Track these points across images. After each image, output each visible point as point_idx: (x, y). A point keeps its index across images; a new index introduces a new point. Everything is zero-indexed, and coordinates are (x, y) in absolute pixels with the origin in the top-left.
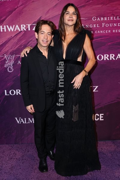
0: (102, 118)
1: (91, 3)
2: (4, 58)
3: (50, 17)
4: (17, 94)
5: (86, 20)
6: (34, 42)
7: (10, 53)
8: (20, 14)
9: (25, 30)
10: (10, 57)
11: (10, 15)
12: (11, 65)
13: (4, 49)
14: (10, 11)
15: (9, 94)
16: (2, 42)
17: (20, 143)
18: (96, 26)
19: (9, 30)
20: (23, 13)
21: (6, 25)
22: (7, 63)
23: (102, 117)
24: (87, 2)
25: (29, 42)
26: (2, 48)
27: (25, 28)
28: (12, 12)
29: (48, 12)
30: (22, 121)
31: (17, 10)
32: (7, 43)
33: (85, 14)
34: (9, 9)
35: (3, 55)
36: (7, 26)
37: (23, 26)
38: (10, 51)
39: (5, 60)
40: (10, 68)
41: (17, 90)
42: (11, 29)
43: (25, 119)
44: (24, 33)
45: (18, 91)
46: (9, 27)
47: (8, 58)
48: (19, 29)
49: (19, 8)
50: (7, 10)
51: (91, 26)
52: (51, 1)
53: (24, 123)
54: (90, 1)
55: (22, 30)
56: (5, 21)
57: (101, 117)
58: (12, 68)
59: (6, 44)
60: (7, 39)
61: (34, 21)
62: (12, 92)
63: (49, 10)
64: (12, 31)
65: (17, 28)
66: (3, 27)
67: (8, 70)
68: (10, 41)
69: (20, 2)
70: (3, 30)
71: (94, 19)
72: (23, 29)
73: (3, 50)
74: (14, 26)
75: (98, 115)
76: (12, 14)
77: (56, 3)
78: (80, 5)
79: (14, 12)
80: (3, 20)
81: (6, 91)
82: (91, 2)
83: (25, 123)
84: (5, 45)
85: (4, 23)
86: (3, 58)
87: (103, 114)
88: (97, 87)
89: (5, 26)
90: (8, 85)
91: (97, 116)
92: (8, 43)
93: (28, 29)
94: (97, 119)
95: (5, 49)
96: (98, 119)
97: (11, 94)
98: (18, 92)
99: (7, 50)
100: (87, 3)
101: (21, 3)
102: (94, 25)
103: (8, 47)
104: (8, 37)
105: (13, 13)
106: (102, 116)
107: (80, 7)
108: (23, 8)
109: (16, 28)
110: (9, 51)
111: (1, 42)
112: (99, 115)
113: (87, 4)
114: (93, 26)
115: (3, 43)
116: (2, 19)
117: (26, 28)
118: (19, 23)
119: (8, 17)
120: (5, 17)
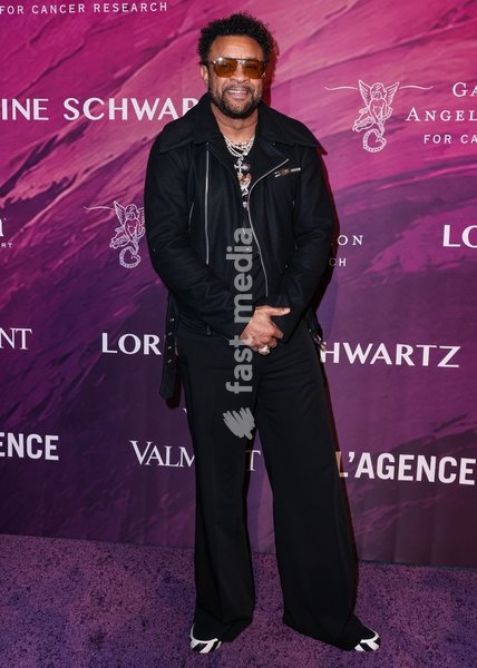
0: (468, 477)
1: (451, 30)
2: (112, 214)
3: (292, 77)
4: (146, 352)
5: (426, 93)
7: (137, 196)
8: (183, 59)
10: (135, 211)
11: (145, 62)
12: (135, 242)
13: (115, 181)
14: (148, 49)
15: (117, 348)
16: (111, 156)
17: (142, 542)
18: (466, 115)
19: (140, 115)
20: (193, 56)
21: (129, 97)
22: (121, 234)
23: (470, 471)
24: (437, 26)
26: (106, 178)
28: (157, 52)
29: (285, 57)
30: (154, 455)
31: (172, 44)
32: (126, 162)
33: (426, 69)
34: (144, 42)
35: (110, 203)
36: (134, 101)
37: (191, 104)
38: (136, 192)
39: (115, 222)
40: (128, 251)
41: (147, 337)
42: (145, 111)
43: (168, 448)
45: (151, 340)
46: (141, 106)
47: (123, 217)
48: (173, 112)
49: (180, 39)
50: (137, 45)
51: (446, 115)
52: (300, 19)
53: (161, 463)
54: (447, 24)
56: (128, 81)
57: (464, 471)
58: (134, 253)
59: (122, 165)
60: (128, 148)
62: (130, 344)
63: (291, 51)
64: (151, 117)
65: (168, 110)
66: (118, 104)
67: (121, 258)
68: (138, 155)
69: (187, 20)
70: (118, 113)
71: (459, 89)
73: (110, 184)
74: (157, 100)
75: (454, 463)
76: (155, 59)
77: (319, 27)
78: (409, 36)
79: (160, 53)
80: (119, 79)
81: (105, 336)
82: (450, 26)
83: (168, 464)
84: (119, 169)
85: (125, 88)
86: (107, 212)
87: (473, 461)
88: (455, 349)
89: (125, 101)
90: (116, 314)
91: (448, 464)
92: (131, 161)
94: (447, 476)
95: (119, 182)
96: (453, 476)
97: (125, 352)
98: (150, 344)
99: (125, 186)
100: (433, 32)
101: (191, 23)
102: (459, 115)
103: (128, 177)
104: (133, 139)
105: (158, 56)
106: (469, 466)
107: (406, 44)
109: (165, 108)
110: (132, 189)
111: (107, 155)
112: (459, 463)
113: (437, 35)
114: (454, 115)
115: (111, 160)
116: (118, 74)
118: (175, 92)
119: (138, 68)
120: (128, 68)
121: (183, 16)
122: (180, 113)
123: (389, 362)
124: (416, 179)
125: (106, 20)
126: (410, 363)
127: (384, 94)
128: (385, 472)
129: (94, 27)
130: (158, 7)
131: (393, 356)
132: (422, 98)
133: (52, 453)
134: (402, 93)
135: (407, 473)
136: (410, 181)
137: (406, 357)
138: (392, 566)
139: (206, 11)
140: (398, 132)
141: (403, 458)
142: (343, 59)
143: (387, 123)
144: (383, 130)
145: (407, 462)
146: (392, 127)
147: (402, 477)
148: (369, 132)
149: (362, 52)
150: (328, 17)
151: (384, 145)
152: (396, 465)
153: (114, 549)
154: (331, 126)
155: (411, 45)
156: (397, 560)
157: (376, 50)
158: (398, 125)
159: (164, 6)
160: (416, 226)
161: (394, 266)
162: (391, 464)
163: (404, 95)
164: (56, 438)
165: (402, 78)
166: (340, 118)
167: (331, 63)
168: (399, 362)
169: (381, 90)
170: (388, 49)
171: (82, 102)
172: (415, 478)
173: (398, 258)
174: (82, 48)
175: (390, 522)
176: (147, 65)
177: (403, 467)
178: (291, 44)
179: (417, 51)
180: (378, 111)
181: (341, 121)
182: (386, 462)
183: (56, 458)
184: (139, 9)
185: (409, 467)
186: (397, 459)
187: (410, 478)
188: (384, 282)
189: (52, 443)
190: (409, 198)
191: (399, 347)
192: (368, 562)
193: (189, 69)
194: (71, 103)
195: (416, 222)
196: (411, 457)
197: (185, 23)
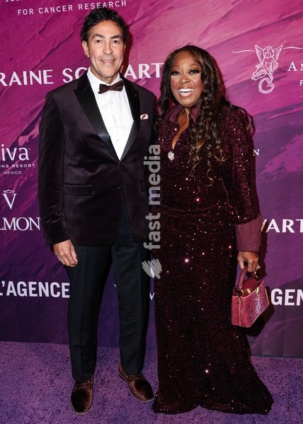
3: (211, 45)
5: (301, 51)
9: (148, 76)
20: (145, 35)
27: (148, 72)
29: (205, 33)
31: (131, 28)
37: (144, 68)
44: (146, 84)
48: (133, 74)
49: (136, 24)
52: (215, 6)
55: (141, 77)
63: (209, 28)
65: (129, 72)
69: (140, 11)
72: (144, 75)
77: (228, 10)
78: (290, 13)
93: (155, 73)
101: (143, 13)
107: (286, 19)
108: (146, 25)
117: (152, 73)
118: (134, 60)
121: (137, 8)
122: (137, 74)
123: (278, 231)
124: (295, 110)
126: (292, 231)
127: (272, 53)
128: (276, 300)
129: (79, 20)
130: (120, 3)
131: (280, 227)
132: (298, 55)
133: (66, 293)
134: (285, 53)
135: (290, 301)
136: (291, 112)
137: (289, 227)
138: (282, 359)
139: (152, 4)
140: (282, 79)
141: (287, 291)
142: (245, 31)
143: (275, 73)
144: (272, 78)
145: (290, 294)
146: (278, 76)
147: (287, 303)
148: (263, 80)
149: (257, 26)
150: (234, 3)
151: (273, 88)
152: (283, 296)
153: (108, 350)
154: (238, 77)
155: (290, 19)
156: (284, 355)
157: (266, 24)
158: (283, 75)
159: (124, 3)
160: (295, 141)
161: (280, 169)
162: (280, 295)
163: (286, 53)
164: (68, 284)
165: (285, 42)
166: (243, 71)
167: (236, 35)
168: (284, 231)
169: (270, 51)
170: (275, 23)
171: (74, 71)
172: (296, 303)
173: (283, 163)
174: (72, 34)
175: (280, 331)
177: (288, 297)
178: (209, 23)
179: (295, 23)
180: (268, 65)
181: (243, 74)
182: (277, 294)
183: (68, 296)
184: (108, 5)
185: (292, 297)
186: (284, 292)
187: (293, 304)
188: (274, 179)
189: (66, 287)
190: (291, 123)
191: (285, 221)
192: (266, 356)
193: (141, 45)
194: (67, 72)
195: (295, 139)
196: (293, 291)
197: (138, 13)
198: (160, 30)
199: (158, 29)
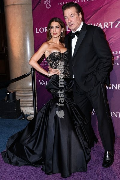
6: (115, 39)
8: (104, 12)
9: (108, 27)
11: (95, 14)
14: (95, 11)
20: (107, 11)
25: (110, 39)
27: (108, 26)
31: (102, 8)
34: (95, 8)
36: (91, 24)
37: (106, 24)
44: (106, 30)
49: (104, 7)
50: (93, 9)
55: (104, 28)
56: (90, 19)
61: (117, 19)
65: (100, 26)
72: (106, 27)
74: (97, 24)
76: (97, 13)
79: (98, 11)
85: (89, 21)
93: (111, 26)
101: (107, 2)
108: (108, 7)
116: (87, 18)
117: (109, 26)
118: (102, 21)
119: (93, 15)
120: (90, 16)
122: (103, 26)
125: (84, 4)
129: (82, 6)
176: (95, 15)
193: (106, 15)
197: (105, 2)
198: (114, 9)
199: (113, 8)
